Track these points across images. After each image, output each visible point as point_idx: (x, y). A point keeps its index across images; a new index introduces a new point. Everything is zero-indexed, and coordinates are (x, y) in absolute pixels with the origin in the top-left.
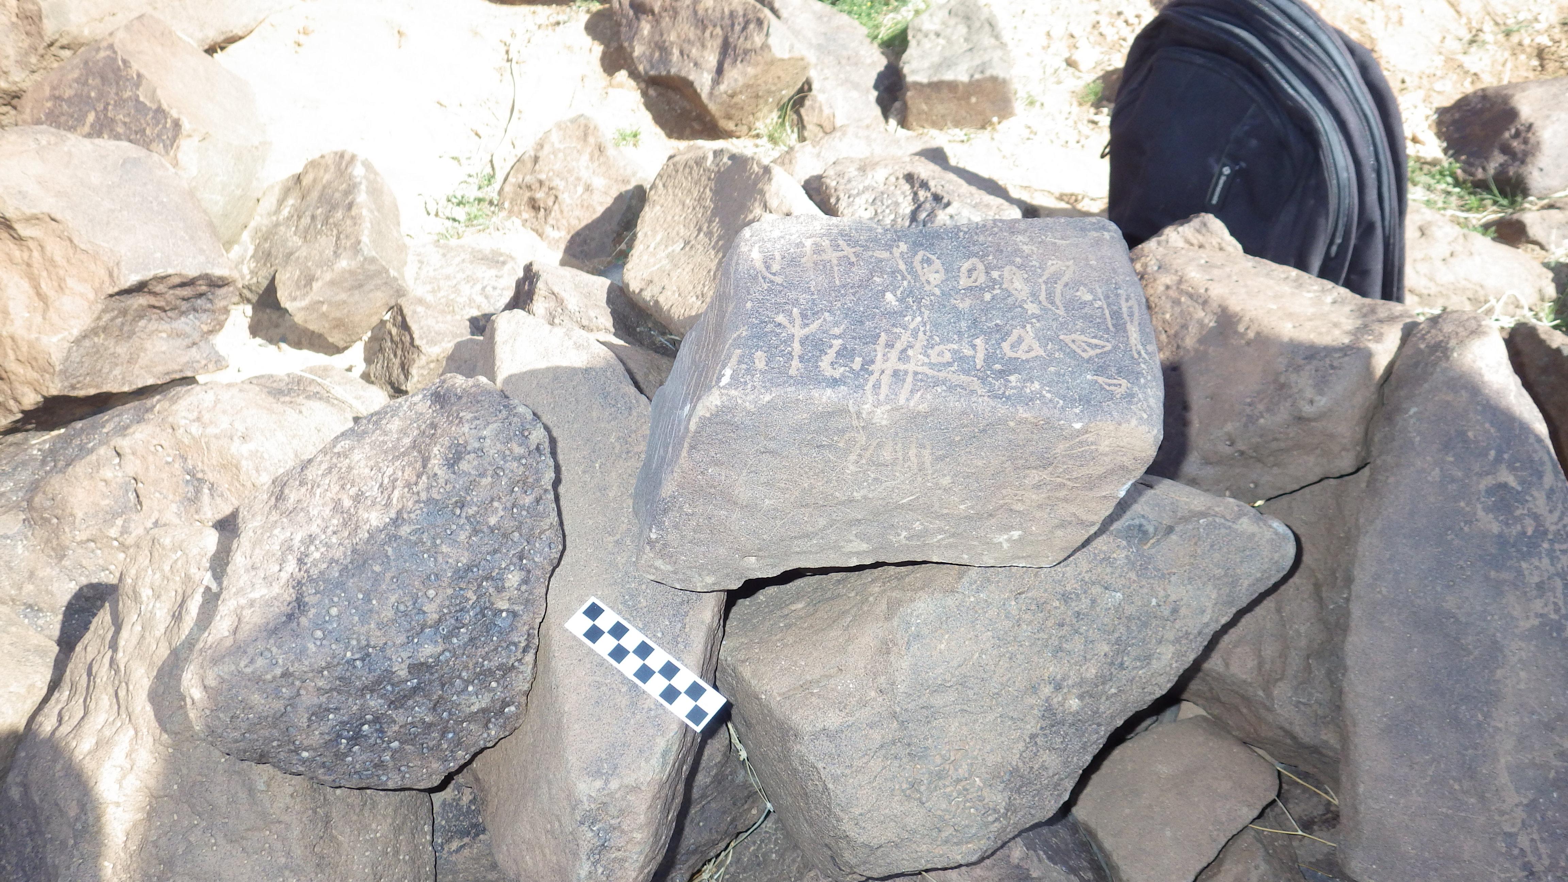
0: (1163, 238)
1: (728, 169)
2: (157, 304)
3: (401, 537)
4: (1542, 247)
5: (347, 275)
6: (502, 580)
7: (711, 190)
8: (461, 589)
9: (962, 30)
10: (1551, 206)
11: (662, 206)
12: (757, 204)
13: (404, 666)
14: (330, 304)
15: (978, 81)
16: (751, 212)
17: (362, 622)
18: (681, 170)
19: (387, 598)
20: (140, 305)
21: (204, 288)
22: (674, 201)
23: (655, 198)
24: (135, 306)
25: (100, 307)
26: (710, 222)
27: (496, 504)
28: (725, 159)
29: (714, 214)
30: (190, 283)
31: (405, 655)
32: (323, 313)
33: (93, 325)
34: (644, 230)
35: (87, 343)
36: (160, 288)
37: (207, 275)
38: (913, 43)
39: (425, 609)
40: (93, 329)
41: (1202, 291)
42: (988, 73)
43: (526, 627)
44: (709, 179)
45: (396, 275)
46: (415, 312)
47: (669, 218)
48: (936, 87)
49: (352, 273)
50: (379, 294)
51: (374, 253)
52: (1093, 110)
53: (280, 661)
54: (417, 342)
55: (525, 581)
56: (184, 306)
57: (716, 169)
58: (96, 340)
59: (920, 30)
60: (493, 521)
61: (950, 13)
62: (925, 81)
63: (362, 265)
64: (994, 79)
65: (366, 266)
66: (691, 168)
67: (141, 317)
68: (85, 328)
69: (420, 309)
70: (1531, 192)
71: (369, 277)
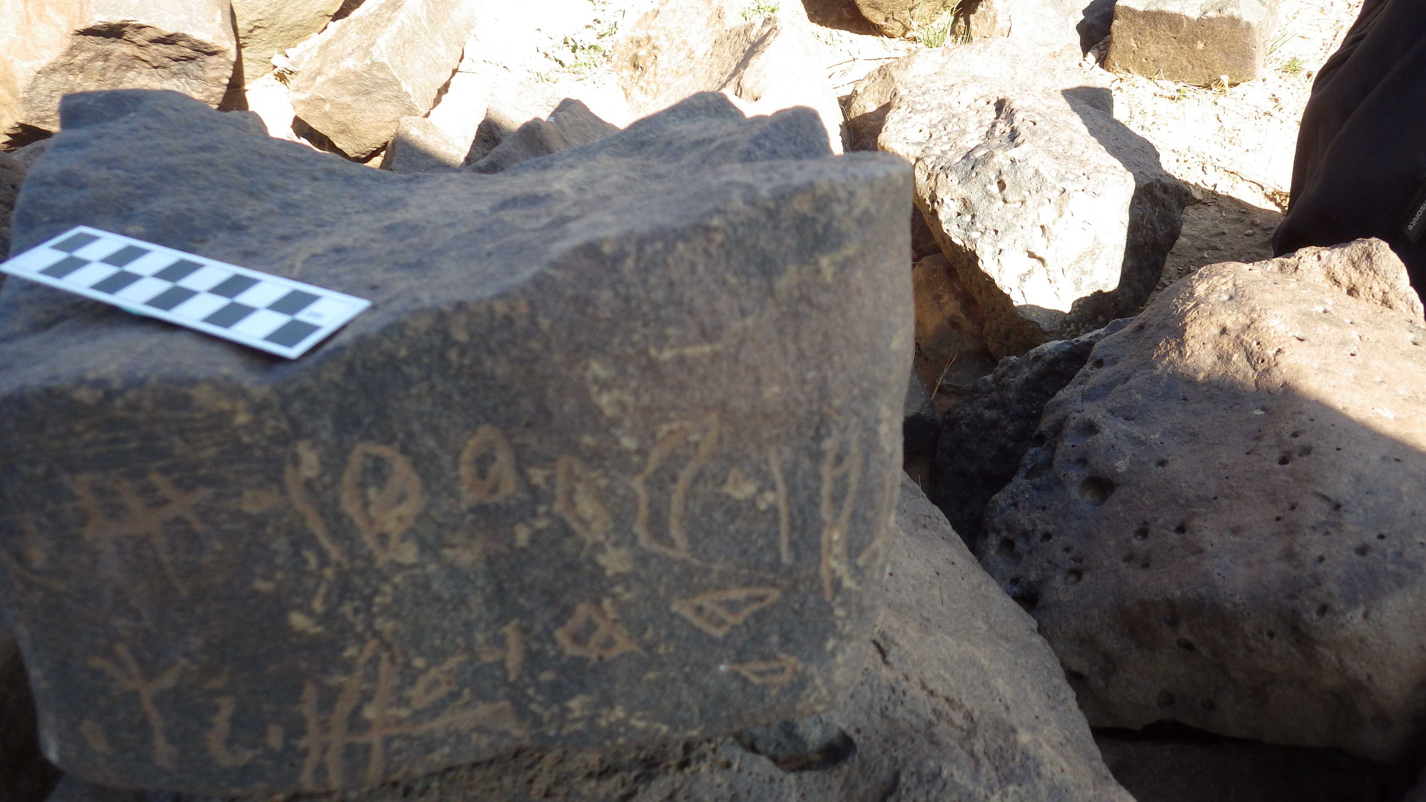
0: (1292, 260)
2: (143, 57)
5: (352, 77)
14: (333, 104)
20: (124, 53)
21: (188, 52)
24: (117, 54)
25: (68, 42)
30: (169, 40)
32: (326, 113)
33: (62, 60)
35: (57, 77)
36: (139, 39)
37: (184, 35)
40: (63, 65)
41: (1271, 352)
42: (1228, 12)
45: (410, 91)
48: (1154, 18)
49: (358, 75)
50: (389, 106)
51: (385, 60)
56: (175, 67)
58: (71, 78)
63: (369, 70)
65: (375, 72)
67: (129, 68)
68: (53, 60)
71: (379, 85)
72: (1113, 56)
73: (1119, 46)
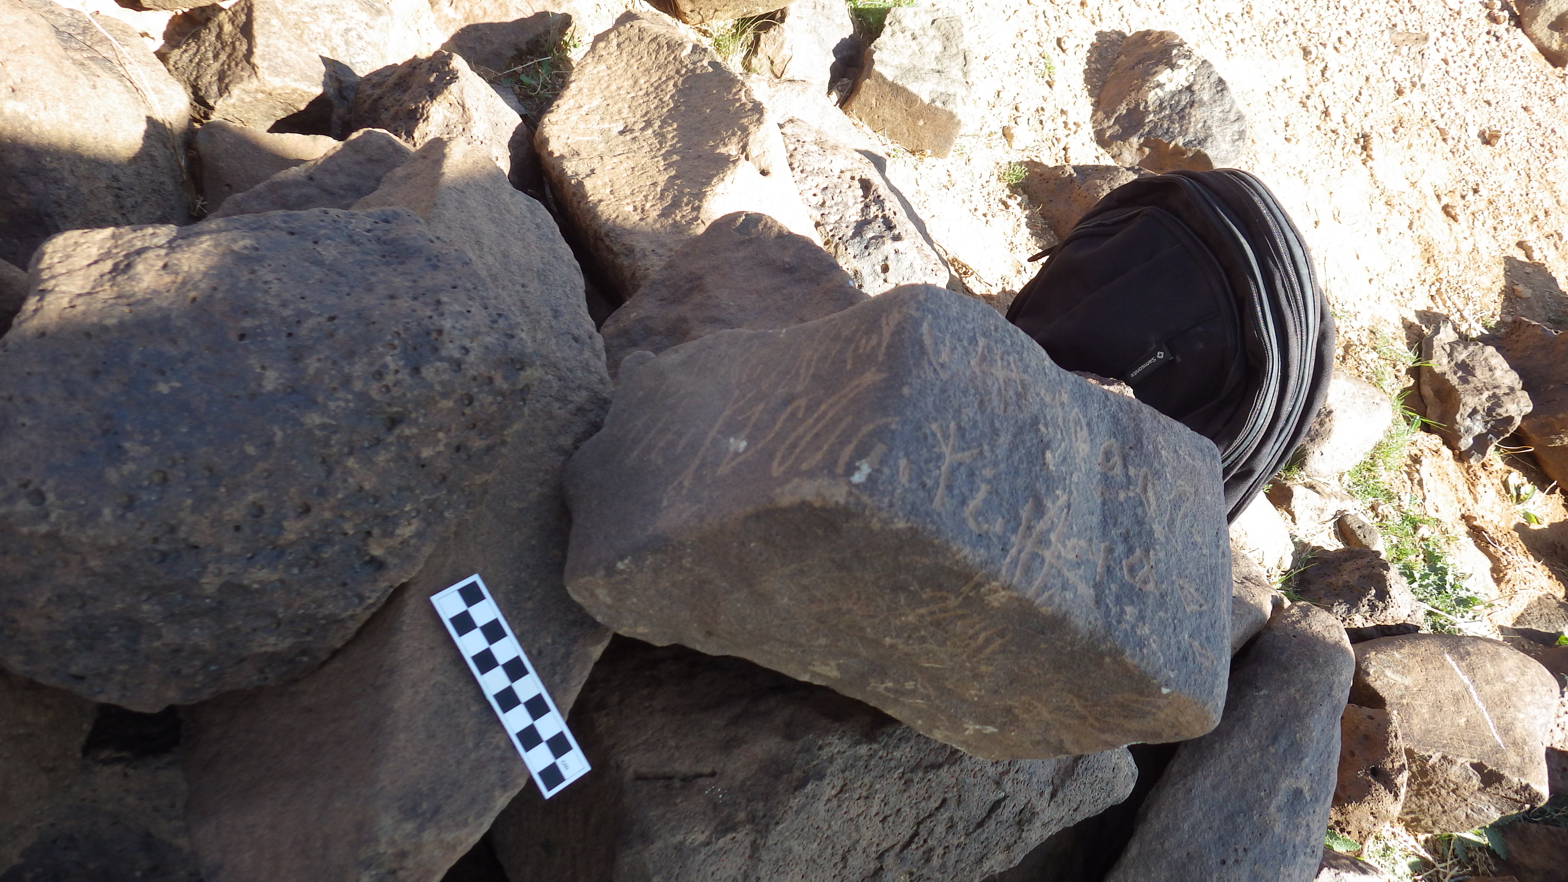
1: (705, 76)
3: (302, 425)
4: (1293, 520)
6: (396, 525)
7: (675, 85)
8: (342, 517)
9: (937, 46)
10: (1312, 487)
11: (609, 68)
12: (735, 140)
13: (218, 581)
15: (936, 108)
16: (725, 145)
17: (195, 509)
18: (647, 40)
19: (244, 493)
22: (626, 71)
23: (603, 53)
26: (664, 123)
27: (441, 435)
28: (705, 63)
29: (672, 115)
31: (227, 569)
34: (581, 84)
38: (887, 30)
39: (286, 524)
42: (949, 107)
43: (386, 584)
44: (678, 72)
46: (267, 22)
47: (614, 87)
48: (897, 90)
52: (1007, 192)
53: (53, 517)
54: (255, 60)
55: (419, 535)
57: (690, 67)
59: (900, 22)
60: (426, 453)
61: (933, 23)
62: (890, 79)
64: (951, 116)
66: (660, 47)
69: (275, 22)
70: (1306, 468)
72: (855, 104)
73: (863, 99)
